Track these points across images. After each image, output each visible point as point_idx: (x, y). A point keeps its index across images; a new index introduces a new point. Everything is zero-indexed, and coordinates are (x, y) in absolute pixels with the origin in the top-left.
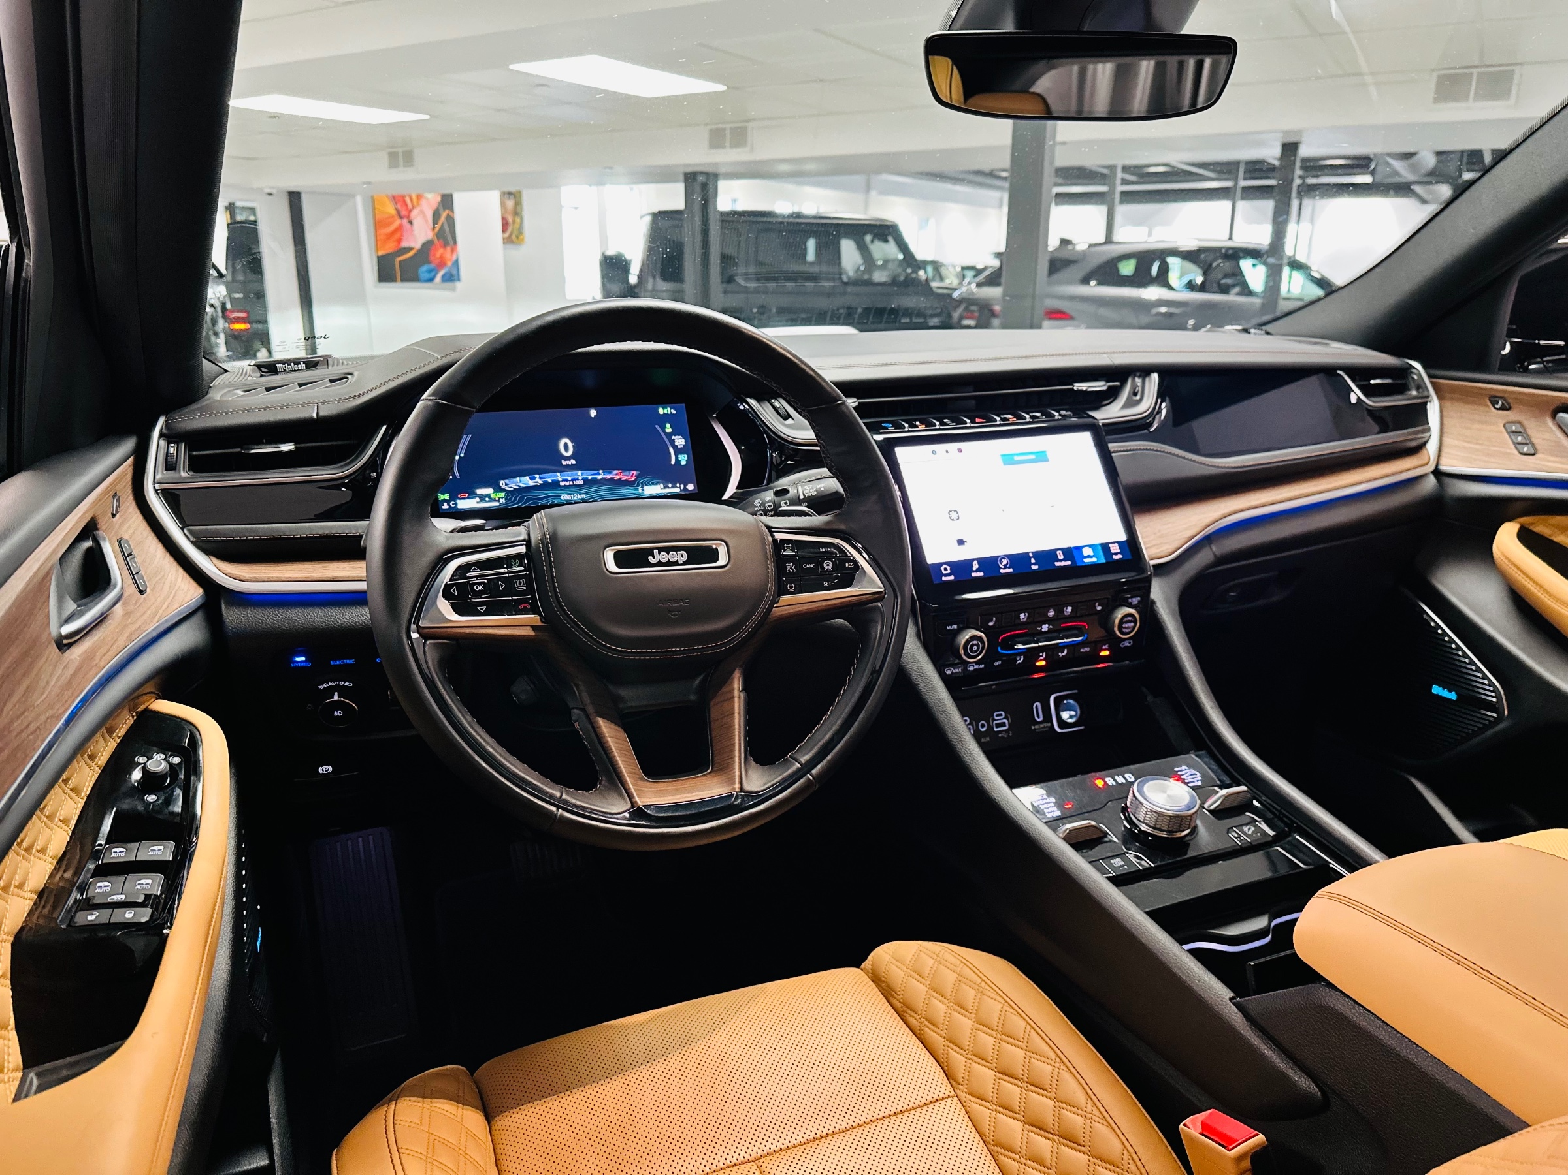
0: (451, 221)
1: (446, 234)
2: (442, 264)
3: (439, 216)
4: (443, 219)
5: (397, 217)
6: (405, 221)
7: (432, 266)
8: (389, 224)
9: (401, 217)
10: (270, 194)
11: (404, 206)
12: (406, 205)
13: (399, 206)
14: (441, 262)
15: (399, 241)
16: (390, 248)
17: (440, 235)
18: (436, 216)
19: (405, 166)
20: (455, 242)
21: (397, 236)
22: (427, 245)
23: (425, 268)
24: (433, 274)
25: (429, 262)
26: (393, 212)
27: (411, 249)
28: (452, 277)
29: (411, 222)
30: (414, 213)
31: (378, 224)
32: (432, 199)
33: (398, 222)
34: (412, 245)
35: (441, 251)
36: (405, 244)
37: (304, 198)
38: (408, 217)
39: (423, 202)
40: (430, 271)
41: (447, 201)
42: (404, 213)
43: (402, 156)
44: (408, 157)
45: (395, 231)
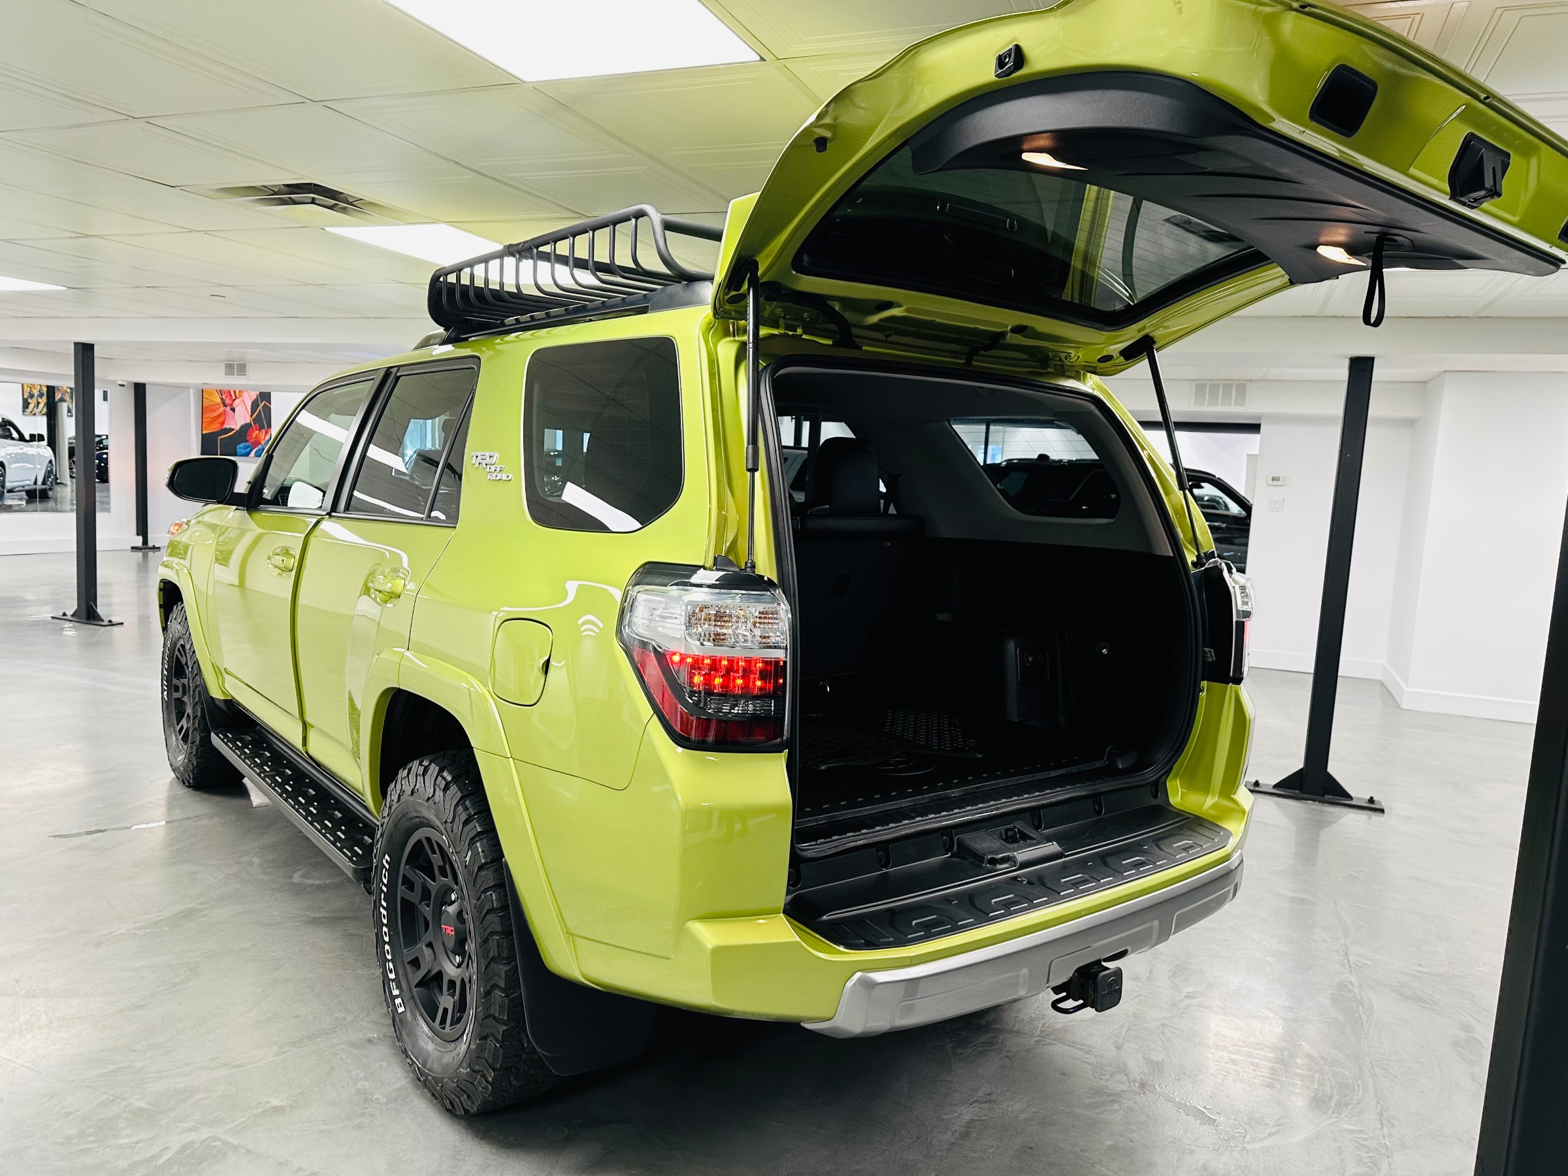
0: (267, 410)
1: (262, 418)
2: (256, 443)
3: (258, 406)
4: (260, 408)
5: (222, 405)
6: (229, 408)
7: (247, 444)
8: (214, 411)
9: (225, 405)
10: (123, 386)
11: (228, 399)
12: (231, 395)
13: (224, 397)
14: (256, 441)
15: (223, 423)
16: (215, 428)
17: (257, 420)
18: (255, 405)
19: (237, 375)
20: (269, 426)
21: (221, 419)
22: (246, 428)
23: (242, 445)
24: (248, 449)
25: (247, 441)
26: (219, 401)
27: (233, 430)
29: (233, 410)
30: (237, 402)
31: (205, 410)
32: (254, 395)
33: (222, 409)
34: (232, 427)
35: (257, 432)
36: (226, 426)
37: (147, 387)
38: (231, 405)
39: (245, 395)
40: (246, 448)
41: (265, 397)
42: (228, 401)
43: (236, 367)
44: (242, 369)
45: (220, 415)
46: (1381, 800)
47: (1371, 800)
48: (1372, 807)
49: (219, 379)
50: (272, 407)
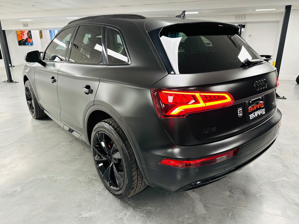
0: (31, 35)
1: (30, 37)
2: (30, 42)
15: (22, 38)
17: (29, 37)
19: (26, 27)
20: (32, 38)
21: (22, 37)
22: (27, 39)
23: (27, 43)
28: (32, 44)
29: (24, 35)
31: (18, 36)
41: (30, 32)
43: (26, 25)
44: (27, 25)
45: (21, 37)
46: (285, 97)
47: (284, 97)
48: (284, 98)
49: (22, 28)
50: (32, 34)
